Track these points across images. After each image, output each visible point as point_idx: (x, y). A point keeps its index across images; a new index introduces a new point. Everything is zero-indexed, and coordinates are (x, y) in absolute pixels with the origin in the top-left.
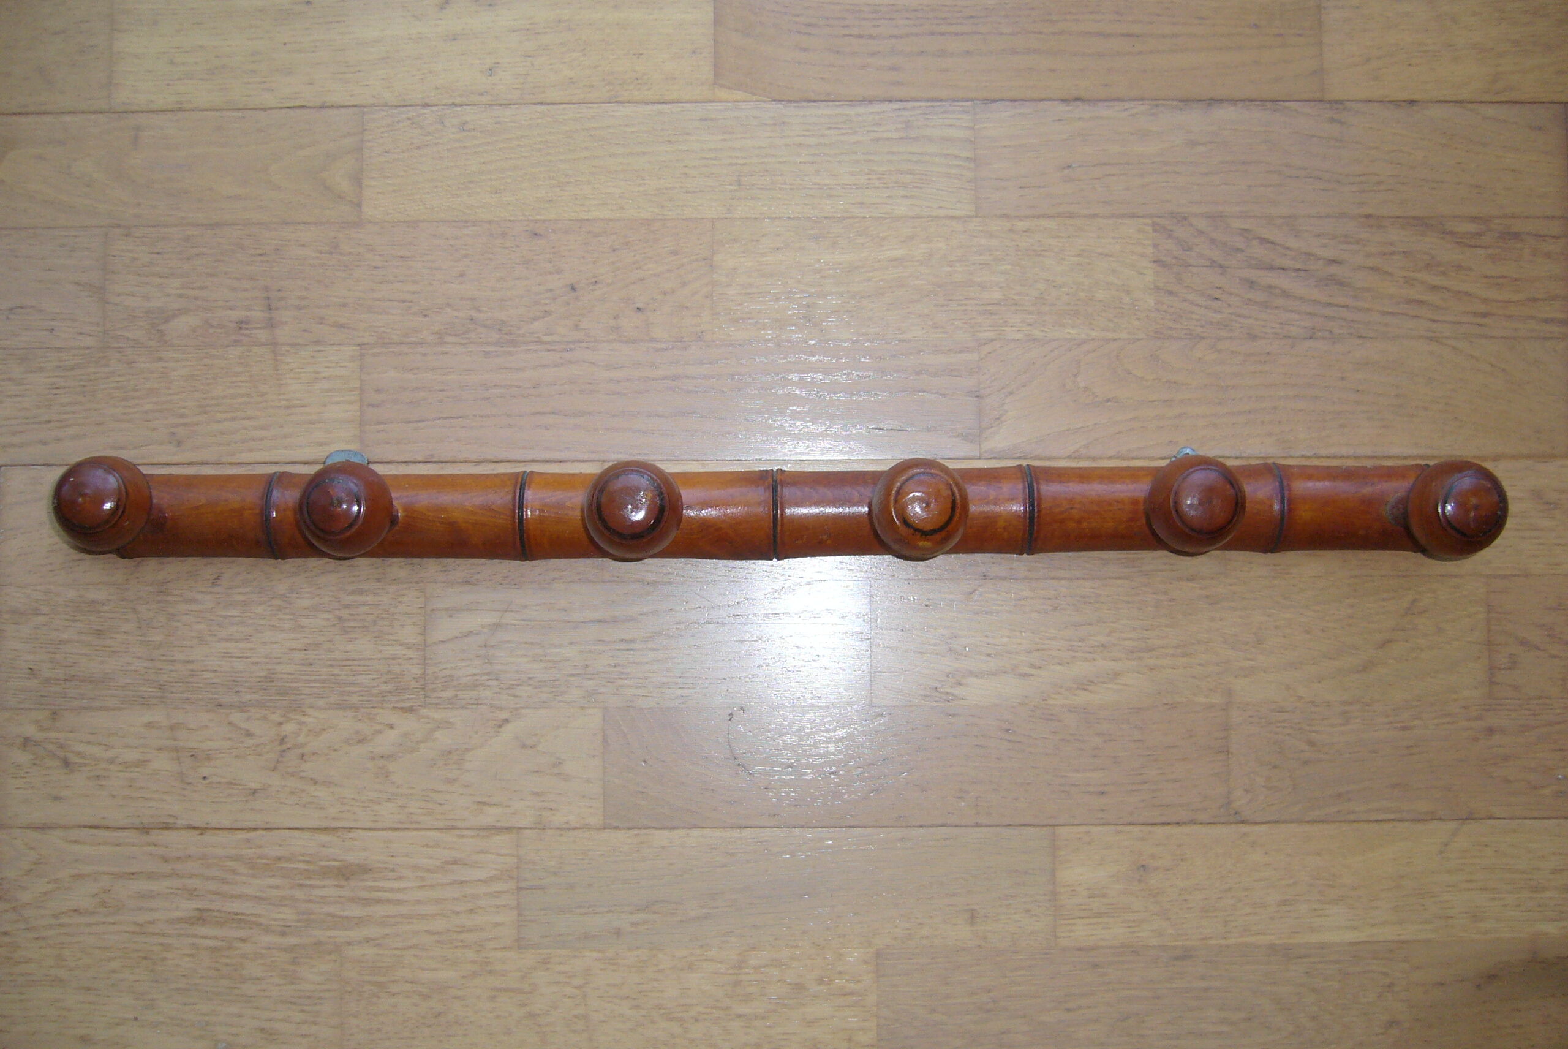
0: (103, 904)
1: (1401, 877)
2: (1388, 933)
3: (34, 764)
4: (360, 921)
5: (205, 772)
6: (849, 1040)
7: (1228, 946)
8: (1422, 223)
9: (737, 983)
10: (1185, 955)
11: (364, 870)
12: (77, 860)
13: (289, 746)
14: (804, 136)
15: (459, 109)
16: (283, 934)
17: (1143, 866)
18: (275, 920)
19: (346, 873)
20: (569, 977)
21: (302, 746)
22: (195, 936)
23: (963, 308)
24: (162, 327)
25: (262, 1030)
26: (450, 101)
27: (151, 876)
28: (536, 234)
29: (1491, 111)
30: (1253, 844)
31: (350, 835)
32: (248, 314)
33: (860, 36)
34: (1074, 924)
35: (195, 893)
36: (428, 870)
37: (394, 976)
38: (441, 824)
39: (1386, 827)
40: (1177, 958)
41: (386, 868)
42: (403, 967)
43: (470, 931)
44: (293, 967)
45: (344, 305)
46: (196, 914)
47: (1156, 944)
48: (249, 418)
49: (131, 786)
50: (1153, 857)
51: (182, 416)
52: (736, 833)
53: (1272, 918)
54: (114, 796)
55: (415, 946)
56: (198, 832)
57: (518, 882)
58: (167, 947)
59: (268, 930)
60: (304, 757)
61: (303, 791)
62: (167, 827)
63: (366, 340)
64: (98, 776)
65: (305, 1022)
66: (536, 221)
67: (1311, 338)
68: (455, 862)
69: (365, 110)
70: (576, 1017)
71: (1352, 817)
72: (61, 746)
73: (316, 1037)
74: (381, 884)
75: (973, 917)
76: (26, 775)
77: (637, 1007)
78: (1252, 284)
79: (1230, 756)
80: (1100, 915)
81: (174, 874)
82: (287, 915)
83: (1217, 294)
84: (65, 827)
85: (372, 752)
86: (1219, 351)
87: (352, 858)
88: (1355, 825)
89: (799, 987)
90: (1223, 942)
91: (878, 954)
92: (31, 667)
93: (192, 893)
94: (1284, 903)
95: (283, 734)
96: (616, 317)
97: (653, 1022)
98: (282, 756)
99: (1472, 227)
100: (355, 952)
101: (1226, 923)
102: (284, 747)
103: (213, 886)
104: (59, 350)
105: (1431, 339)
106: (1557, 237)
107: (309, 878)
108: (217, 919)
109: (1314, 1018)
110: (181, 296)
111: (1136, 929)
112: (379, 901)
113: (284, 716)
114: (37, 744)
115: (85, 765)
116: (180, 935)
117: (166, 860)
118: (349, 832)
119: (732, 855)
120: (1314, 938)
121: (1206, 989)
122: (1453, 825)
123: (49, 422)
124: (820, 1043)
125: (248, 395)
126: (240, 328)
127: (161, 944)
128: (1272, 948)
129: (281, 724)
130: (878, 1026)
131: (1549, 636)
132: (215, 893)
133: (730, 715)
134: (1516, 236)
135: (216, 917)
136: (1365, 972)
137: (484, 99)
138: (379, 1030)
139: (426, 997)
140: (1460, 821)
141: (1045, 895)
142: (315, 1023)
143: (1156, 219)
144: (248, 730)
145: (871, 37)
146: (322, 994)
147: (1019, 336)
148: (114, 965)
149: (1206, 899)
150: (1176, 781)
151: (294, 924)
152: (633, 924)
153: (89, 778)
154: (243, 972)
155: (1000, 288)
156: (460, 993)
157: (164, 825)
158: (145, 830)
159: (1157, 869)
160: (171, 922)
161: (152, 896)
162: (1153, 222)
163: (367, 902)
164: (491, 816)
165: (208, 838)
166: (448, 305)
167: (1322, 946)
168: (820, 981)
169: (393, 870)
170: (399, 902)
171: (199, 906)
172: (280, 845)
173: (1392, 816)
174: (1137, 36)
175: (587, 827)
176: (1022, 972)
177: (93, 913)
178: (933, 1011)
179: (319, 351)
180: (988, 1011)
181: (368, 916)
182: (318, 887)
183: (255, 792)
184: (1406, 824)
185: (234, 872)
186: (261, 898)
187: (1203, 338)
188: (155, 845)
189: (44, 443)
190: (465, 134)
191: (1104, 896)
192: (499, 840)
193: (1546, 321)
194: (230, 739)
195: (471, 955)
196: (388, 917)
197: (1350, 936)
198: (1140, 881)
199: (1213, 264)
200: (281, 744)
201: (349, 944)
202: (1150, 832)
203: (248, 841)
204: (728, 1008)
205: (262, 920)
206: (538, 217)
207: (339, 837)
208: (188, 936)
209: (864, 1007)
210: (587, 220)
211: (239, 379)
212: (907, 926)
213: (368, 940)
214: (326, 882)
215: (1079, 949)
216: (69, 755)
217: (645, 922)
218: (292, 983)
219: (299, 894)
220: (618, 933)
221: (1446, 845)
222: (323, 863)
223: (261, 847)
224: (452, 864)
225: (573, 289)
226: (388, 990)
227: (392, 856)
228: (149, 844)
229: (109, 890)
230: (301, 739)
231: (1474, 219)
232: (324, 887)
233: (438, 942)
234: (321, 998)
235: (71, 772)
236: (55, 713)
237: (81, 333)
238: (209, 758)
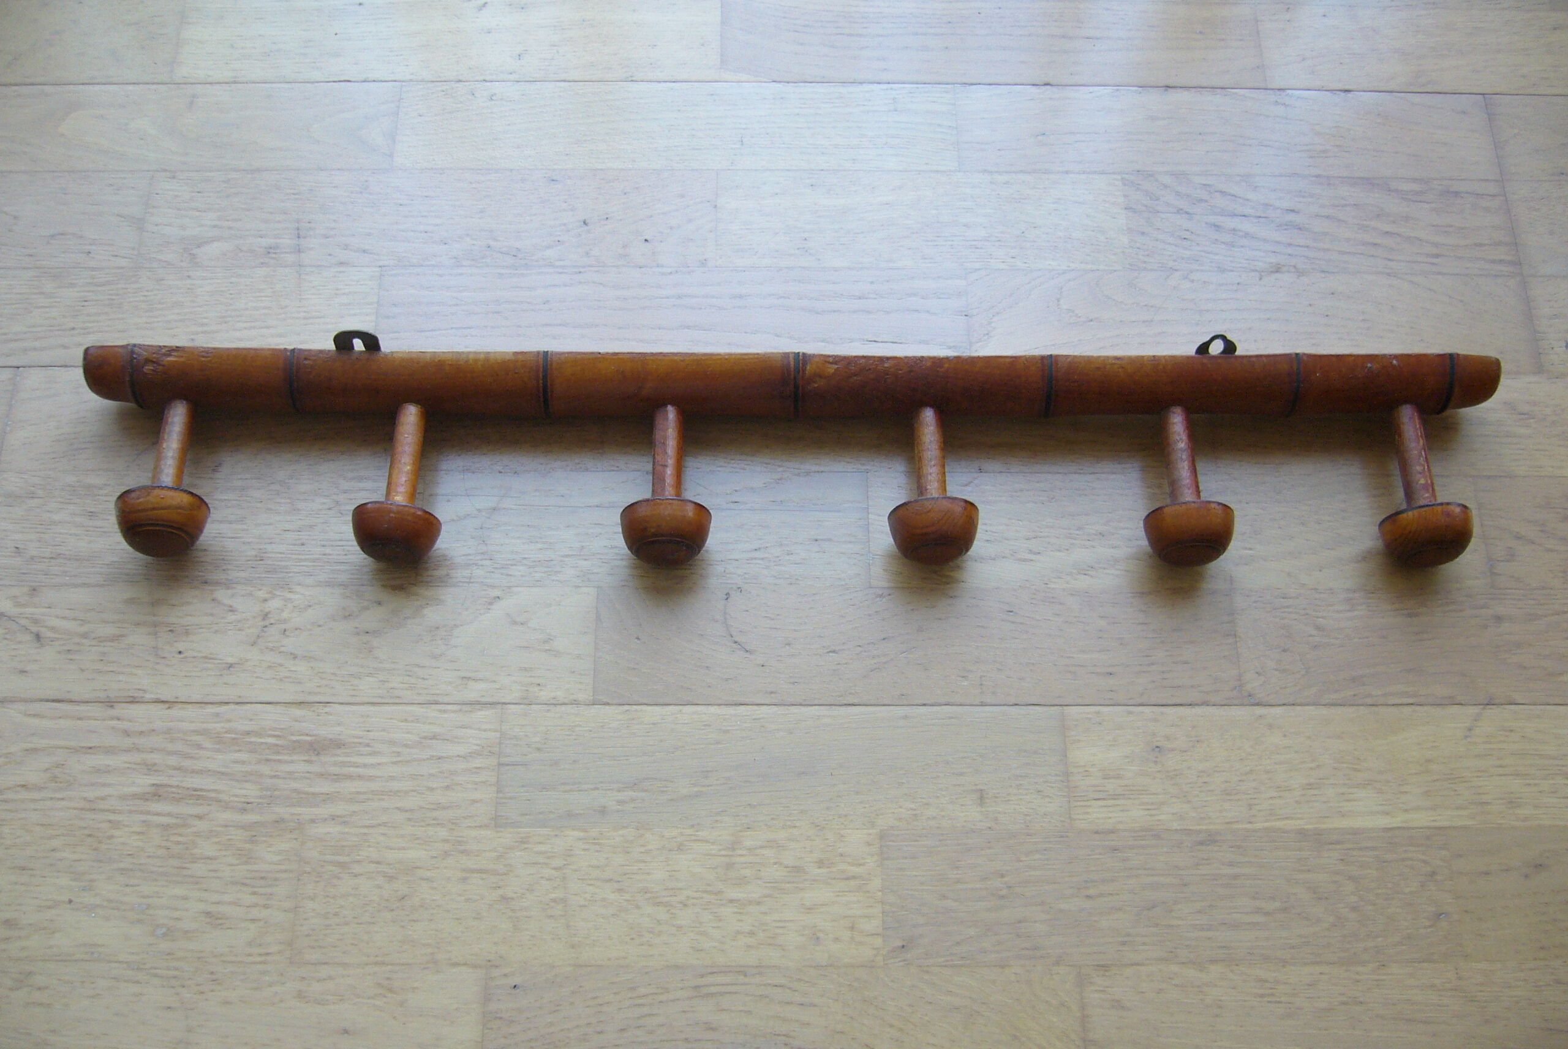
0: (54, 779)
1: (1428, 761)
2: (1422, 819)
3: (6, 639)
4: (328, 798)
5: (180, 646)
6: (852, 928)
7: (1255, 831)
8: (1369, 183)
9: (729, 866)
10: (1211, 839)
11: (337, 744)
12: (33, 734)
13: (272, 621)
14: (801, 108)
15: (488, 84)
16: (244, 811)
17: (1157, 747)
18: (236, 796)
19: (316, 748)
20: (549, 858)
21: (285, 621)
22: (148, 813)
23: (950, 243)
24: (194, 252)
25: (208, 914)
26: (481, 78)
27: (110, 751)
28: (553, 180)
29: (1417, 98)
30: (1270, 726)
31: (327, 710)
32: (278, 241)
33: (851, 35)
34: (1090, 806)
35: (154, 768)
36: (406, 746)
37: (359, 855)
38: (421, 699)
39: (1407, 710)
40: (1201, 843)
41: (360, 743)
42: (369, 846)
43: (445, 808)
44: (248, 846)
45: (369, 234)
46: (152, 789)
47: (1179, 828)
48: (267, 327)
49: (102, 660)
50: (1167, 738)
51: (203, 325)
52: (731, 710)
53: (1297, 802)
54: (82, 670)
55: (384, 824)
56: (167, 705)
57: (499, 757)
58: (115, 824)
59: (226, 806)
60: (286, 632)
61: (281, 665)
62: (133, 701)
63: (385, 263)
64: (69, 650)
65: (255, 905)
66: (554, 170)
67: (1277, 272)
68: (434, 737)
69: (404, 84)
70: (554, 900)
71: (1369, 701)
72: (36, 622)
73: (266, 923)
74: (352, 759)
75: (982, 798)
77: (620, 890)
78: (1217, 227)
79: (1238, 640)
80: (1115, 797)
81: (137, 749)
82: (251, 791)
83: (1187, 235)
84: (25, 701)
85: (357, 628)
86: (1193, 281)
87: (324, 732)
88: (1374, 708)
89: (797, 870)
90: (1249, 826)
91: (882, 836)
92: (18, 546)
93: (150, 768)
94: (1310, 786)
95: (267, 610)
96: (625, 247)
97: (638, 907)
98: (263, 631)
99: (1416, 187)
100: (321, 830)
101: (1250, 806)
102: (267, 623)
103: (173, 761)
104: (93, 269)
105: (1389, 275)
106: (1494, 196)
107: (278, 753)
108: (174, 795)
109: (1354, 909)
110: (215, 226)
111: (1153, 812)
112: (350, 777)
113: (270, 593)
114: (10, 619)
115: (57, 639)
116: (131, 812)
117: (127, 733)
118: (325, 706)
119: (727, 731)
120: (1345, 823)
121: (1236, 877)
122: (1473, 710)
123: (73, 329)
124: (820, 931)
125: (269, 308)
126: (269, 253)
127: (110, 821)
128: (1302, 833)
129: (265, 600)
130: (883, 912)
131: (1542, 531)
132: (176, 769)
133: (726, 594)
134: (1456, 194)
135: (174, 793)
136: (1403, 860)
137: (512, 77)
138: (336, 914)
139: (391, 878)
140: (1482, 707)
141: (1057, 775)
142: (266, 907)
143: (1124, 176)
144: (231, 606)
145: (860, 35)
146: (277, 875)
147: (1003, 266)
148: (55, 843)
149: (1227, 782)
150: (1186, 663)
151: (257, 800)
152: (620, 802)
153: (59, 652)
154: (195, 851)
155: (984, 227)
156: (428, 874)
157: (131, 699)
158: (110, 703)
159: (1173, 750)
160: (123, 798)
161: (108, 771)
162: (1122, 179)
163: (338, 778)
164: (474, 691)
165: (176, 712)
166: (468, 235)
167: (1356, 832)
168: (821, 863)
169: (368, 745)
170: (371, 778)
171: (155, 782)
172: (251, 720)
173: (1411, 701)
174: (1097, 39)
175: (576, 703)
176: (1037, 856)
177: (40, 789)
178: (944, 897)
179: (340, 272)
180: (1003, 897)
181: (336, 792)
182: (286, 762)
183: (231, 666)
184: (1426, 708)
185: (199, 747)
186: (223, 774)
187: (1176, 270)
188: (119, 719)
189: (65, 347)
190: (493, 102)
191: (1118, 777)
192: (482, 715)
193: (1493, 262)
195: (443, 833)
196: (358, 793)
197: (1383, 822)
198: (1156, 762)
199: (1179, 211)
200: (264, 619)
201: (313, 821)
202: (1162, 713)
203: (217, 715)
204: (720, 892)
205: (222, 796)
206: (556, 167)
207: (314, 711)
208: (142, 813)
209: (868, 892)
210: (601, 170)
211: (262, 294)
212: (913, 806)
213: (333, 818)
214: (295, 757)
215: (1097, 832)
216: (43, 630)
217: (633, 800)
218: (246, 863)
219: (265, 769)
220: (603, 811)
221: (1470, 730)
222: (294, 738)
223: (229, 721)
224: (431, 739)
225: (585, 223)
226: (350, 871)
227: (368, 731)
228: (112, 719)
229: (63, 765)
230: (285, 615)
231: (1414, 180)
232: (292, 762)
233: (409, 819)
234: (276, 879)
235: (42, 646)
236: (34, 590)
237: (116, 256)
238: (187, 633)
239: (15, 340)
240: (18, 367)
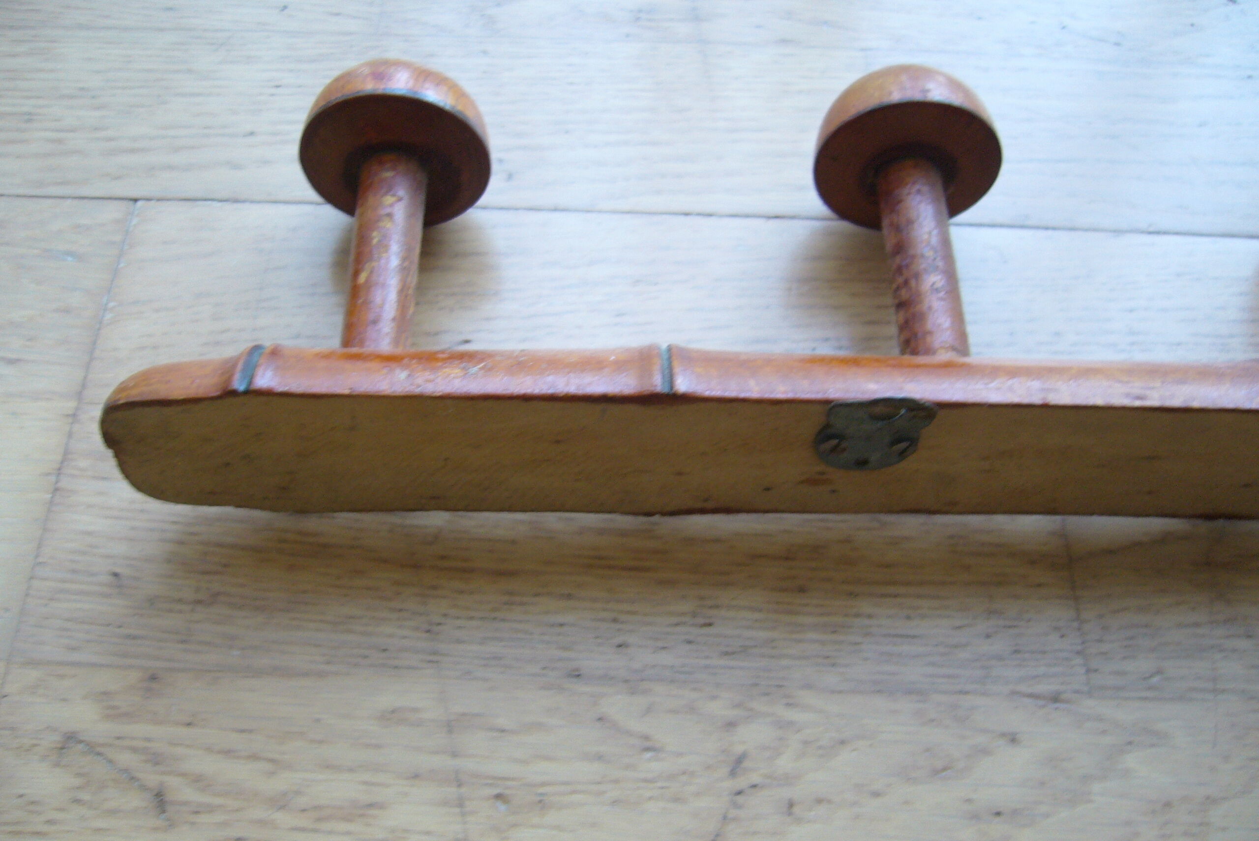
3: (77, 801)
13: (755, 778)
21: (788, 780)
60: (796, 810)
72: (156, 760)
76: (45, 828)
85: (969, 801)
92: (118, 570)
95: (739, 749)
98: (736, 806)
102: (741, 782)
113: (738, 706)
114: (93, 749)
115: (211, 809)
123: (252, 134)
129: (731, 725)
144: (647, 738)
194: (599, 757)
200: (733, 773)
216: (172, 781)
230: (785, 763)
235: (171, 825)
236: (153, 678)
237: (337, 14)
238: (542, 804)
239: (132, 151)
240: (135, 200)
